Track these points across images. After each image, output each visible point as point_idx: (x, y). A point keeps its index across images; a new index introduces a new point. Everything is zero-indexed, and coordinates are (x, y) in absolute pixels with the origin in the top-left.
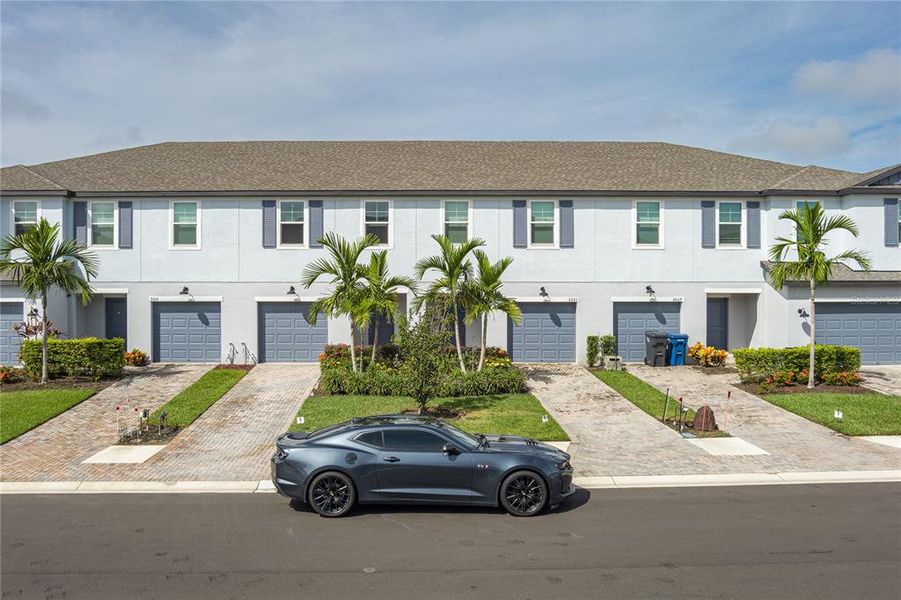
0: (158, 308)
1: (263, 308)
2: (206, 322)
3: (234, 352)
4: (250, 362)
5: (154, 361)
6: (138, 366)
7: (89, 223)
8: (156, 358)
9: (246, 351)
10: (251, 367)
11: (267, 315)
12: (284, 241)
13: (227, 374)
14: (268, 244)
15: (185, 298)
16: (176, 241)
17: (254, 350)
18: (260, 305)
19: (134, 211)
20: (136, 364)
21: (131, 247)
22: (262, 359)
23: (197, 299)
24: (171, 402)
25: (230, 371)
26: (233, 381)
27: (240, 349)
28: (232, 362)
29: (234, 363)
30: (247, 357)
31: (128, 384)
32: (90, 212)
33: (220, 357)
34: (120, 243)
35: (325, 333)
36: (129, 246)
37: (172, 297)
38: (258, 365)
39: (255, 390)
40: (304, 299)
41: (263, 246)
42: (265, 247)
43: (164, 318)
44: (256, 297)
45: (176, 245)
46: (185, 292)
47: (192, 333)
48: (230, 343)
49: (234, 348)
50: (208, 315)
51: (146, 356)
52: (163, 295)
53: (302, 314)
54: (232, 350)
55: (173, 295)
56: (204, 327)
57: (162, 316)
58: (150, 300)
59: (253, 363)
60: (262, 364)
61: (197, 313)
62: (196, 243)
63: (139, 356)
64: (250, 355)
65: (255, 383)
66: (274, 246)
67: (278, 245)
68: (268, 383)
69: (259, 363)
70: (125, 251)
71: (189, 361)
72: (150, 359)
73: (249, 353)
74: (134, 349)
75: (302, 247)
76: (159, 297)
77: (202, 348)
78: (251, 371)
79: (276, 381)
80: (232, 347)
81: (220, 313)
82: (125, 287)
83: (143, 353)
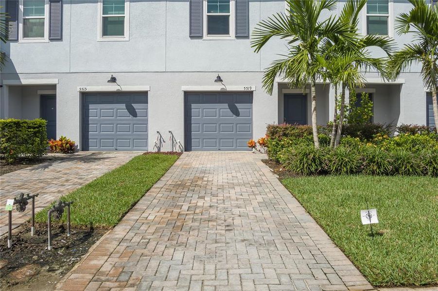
0: (87, 98)
1: (190, 98)
2: (133, 113)
3: (161, 140)
4: (177, 149)
5: (83, 150)
6: (65, 152)
7: (21, 17)
8: (85, 146)
9: (173, 139)
10: (180, 154)
11: (193, 106)
12: (210, 32)
14: (195, 34)
15: (113, 88)
16: (105, 33)
17: (180, 139)
18: (186, 94)
19: (65, 6)
20: (64, 150)
21: (61, 39)
22: (188, 147)
23: (125, 88)
24: (90, 186)
26: (166, 163)
27: (166, 137)
28: (159, 149)
29: (162, 151)
30: (173, 145)
31: (46, 167)
32: (21, 7)
33: (146, 145)
34: (50, 36)
35: (250, 122)
36: (59, 38)
37: (101, 87)
38: (184, 152)
39: (199, 172)
40: (230, 88)
41: (190, 37)
42: (191, 37)
43: (93, 108)
44: (182, 87)
45: (104, 37)
46: (113, 80)
47: (119, 122)
48: (158, 132)
49: (161, 136)
50: (135, 106)
51: (74, 144)
52: (92, 86)
53: (227, 104)
54: (159, 138)
55: (102, 85)
56: (131, 117)
57: (91, 106)
58: (79, 90)
59: (180, 151)
60: (188, 152)
61: (125, 104)
62: (123, 35)
63: (67, 144)
64: (176, 143)
65: (193, 166)
66: (201, 37)
67: (204, 36)
68: (209, 166)
69: (185, 151)
70: (55, 43)
71: (116, 149)
72: (79, 148)
73: (175, 141)
74: (62, 137)
75: (228, 38)
76: (87, 87)
77: (129, 137)
78: (181, 157)
79: (216, 164)
80: (159, 136)
81: (147, 103)
82: (55, 77)
83: (71, 141)
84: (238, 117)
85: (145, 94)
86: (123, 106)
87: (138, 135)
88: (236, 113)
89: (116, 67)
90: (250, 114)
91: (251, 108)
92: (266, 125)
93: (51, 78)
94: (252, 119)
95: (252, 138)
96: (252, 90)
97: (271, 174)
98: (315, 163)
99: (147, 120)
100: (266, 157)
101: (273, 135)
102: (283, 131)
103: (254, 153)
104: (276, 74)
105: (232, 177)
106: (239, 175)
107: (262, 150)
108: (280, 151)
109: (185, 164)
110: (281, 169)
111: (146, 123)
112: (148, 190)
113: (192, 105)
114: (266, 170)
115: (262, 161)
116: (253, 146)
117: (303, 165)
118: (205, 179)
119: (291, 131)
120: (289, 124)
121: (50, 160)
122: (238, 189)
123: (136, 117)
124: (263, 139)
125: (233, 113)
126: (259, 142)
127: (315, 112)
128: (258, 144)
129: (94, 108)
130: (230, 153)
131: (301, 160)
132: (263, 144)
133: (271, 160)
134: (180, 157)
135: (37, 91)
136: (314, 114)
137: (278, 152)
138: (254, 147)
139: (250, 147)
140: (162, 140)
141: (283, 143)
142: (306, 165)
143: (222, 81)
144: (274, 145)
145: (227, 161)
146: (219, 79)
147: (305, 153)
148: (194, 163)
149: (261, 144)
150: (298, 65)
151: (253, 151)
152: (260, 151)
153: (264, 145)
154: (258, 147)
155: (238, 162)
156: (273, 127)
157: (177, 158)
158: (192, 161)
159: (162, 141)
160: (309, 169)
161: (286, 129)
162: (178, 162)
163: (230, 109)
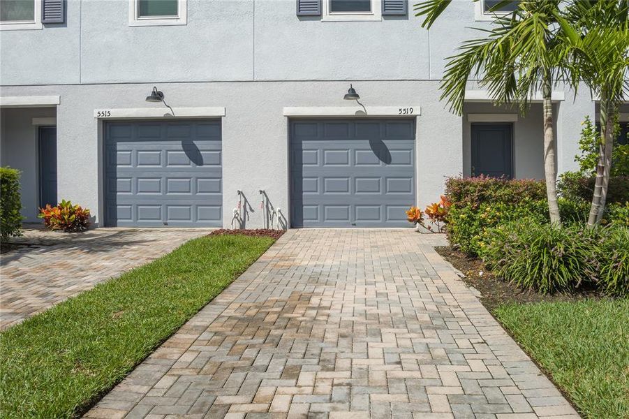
1: (300, 129)
2: (196, 157)
3: (246, 207)
4: (276, 225)
5: (106, 225)
6: (66, 230)
8: (110, 217)
9: (268, 205)
10: (278, 234)
11: (305, 144)
13: (232, 244)
14: (308, 11)
15: (157, 111)
16: (143, 11)
17: (281, 204)
18: (293, 122)
20: (66, 227)
21: (63, 23)
22: (296, 220)
23: (180, 112)
25: (238, 239)
26: (245, 257)
27: (256, 201)
28: (243, 224)
29: (248, 227)
30: (269, 218)
33: (220, 218)
34: (44, 17)
35: (411, 175)
36: (61, 20)
37: (135, 110)
38: (289, 231)
39: (305, 279)
40: (373, 110)
41: (298, 16)
42: (301, 17)
43: (124, 149)
44: (285, 108)
45: (142, 18)
46: (157, 96)
47: (172, 174)
48: (240, 193)
49: (246, 201)
50: (199, 144)
51: (89, 215)
52: (121, 107)
53: (368, 141)
54: (243, 204)
55: (137, 107)
56: (192, 166)
57: (120, 146)
58: (96, 115)
59: (281, 228)
60: (296, 230)
61: (180, 142)
62: (176, 14)
63: (71, 214)
64: (274, 212)
65: (297, 261)
66: (319, 16)
67: (324, 14)
68: (329, 262)
69: (292, 227)
70: (53, 30)
71: (166, 224)
72: (97, 221)
73: (272, 208)
74: (63, 201)
75: (368, 18)
76: (112, 111)
77: (191, 202)
78: (279, 241)
79: (345, 258)
80: (243, 199)
81: (221, 140)
82: (53, 93)
83: (83, 209)
84: (388, 165)
85: (216, 122)
86: (178, 145)
87: (205, 197)
88: (385, 157)
89: (162, 74)
90: (411, 160)
91: (412, 149)
92: (444, 181)
93: (46, 93)
94: (413, 170)
95: (414, 204)
96: (414, 113)
97: (462, 286)
98: (567, 265)
99: (220, 171)
100: (443, 241)
101: (459, 199)
102: (480, 191)
103: (418, 231)
104: (469, 70)
105: (377, 294)
106: (392, 287)
107: (435, 227)
108: (476, 233)
109: (281, 259)
110: (481, 273)
111: (218, 175)
112: (163, 341)
113: (303, 142)
114: (450, 274)
115: (437, 249)
116: (416, 219)
117: (540, 269)
118: (315, 301)
119: (495, 191)
120: (491, 176)
121: (29, 245)
122: (389, 335)
123: (202, 164)
124: (437, 207)
125: (378, 157)
126: (428, 212)
127: (551, 151)
128: (427, 216)
129: (126, 148)
130: (374, 232)
131: (535, 258)
132: (438, 215)
133: (455, 249)
134: (277, 242)
135: (31, 120)
136: (549, 155)
137: (474, 235)
138: (419, 221)
139: (411, 220)
140: (248, 207)
141: (483, 216)
142: (545, 270)
143: (357, 96)
144: (463, 220)
145: (368, 250)
146: (352, 94)
147: (543, 241)
148: (301, 256)
149: (431, 216)
150: (523, 43)
151: (416, 229)
152: (429, 228)
153: (437, 217)
154: (427, 221)
155: (390, 254)
156: (459, 183)
157: (271, 242)
158: (298, 250)
159: (248, 209)
160: (553, 278)
161: (486, 186)
162: (271, 253)
163: (373, 149)
